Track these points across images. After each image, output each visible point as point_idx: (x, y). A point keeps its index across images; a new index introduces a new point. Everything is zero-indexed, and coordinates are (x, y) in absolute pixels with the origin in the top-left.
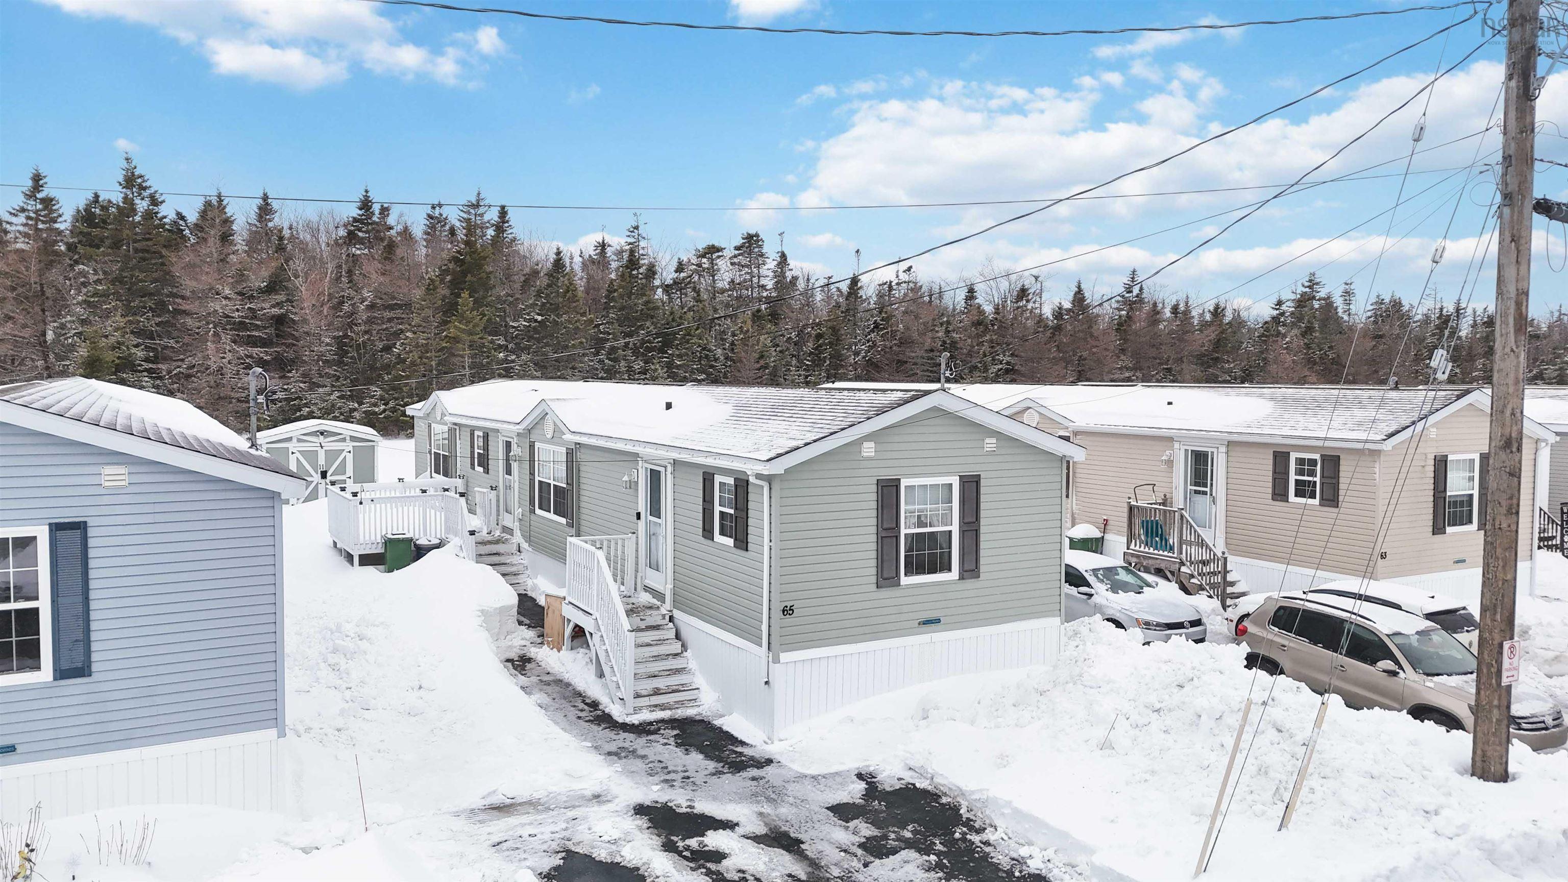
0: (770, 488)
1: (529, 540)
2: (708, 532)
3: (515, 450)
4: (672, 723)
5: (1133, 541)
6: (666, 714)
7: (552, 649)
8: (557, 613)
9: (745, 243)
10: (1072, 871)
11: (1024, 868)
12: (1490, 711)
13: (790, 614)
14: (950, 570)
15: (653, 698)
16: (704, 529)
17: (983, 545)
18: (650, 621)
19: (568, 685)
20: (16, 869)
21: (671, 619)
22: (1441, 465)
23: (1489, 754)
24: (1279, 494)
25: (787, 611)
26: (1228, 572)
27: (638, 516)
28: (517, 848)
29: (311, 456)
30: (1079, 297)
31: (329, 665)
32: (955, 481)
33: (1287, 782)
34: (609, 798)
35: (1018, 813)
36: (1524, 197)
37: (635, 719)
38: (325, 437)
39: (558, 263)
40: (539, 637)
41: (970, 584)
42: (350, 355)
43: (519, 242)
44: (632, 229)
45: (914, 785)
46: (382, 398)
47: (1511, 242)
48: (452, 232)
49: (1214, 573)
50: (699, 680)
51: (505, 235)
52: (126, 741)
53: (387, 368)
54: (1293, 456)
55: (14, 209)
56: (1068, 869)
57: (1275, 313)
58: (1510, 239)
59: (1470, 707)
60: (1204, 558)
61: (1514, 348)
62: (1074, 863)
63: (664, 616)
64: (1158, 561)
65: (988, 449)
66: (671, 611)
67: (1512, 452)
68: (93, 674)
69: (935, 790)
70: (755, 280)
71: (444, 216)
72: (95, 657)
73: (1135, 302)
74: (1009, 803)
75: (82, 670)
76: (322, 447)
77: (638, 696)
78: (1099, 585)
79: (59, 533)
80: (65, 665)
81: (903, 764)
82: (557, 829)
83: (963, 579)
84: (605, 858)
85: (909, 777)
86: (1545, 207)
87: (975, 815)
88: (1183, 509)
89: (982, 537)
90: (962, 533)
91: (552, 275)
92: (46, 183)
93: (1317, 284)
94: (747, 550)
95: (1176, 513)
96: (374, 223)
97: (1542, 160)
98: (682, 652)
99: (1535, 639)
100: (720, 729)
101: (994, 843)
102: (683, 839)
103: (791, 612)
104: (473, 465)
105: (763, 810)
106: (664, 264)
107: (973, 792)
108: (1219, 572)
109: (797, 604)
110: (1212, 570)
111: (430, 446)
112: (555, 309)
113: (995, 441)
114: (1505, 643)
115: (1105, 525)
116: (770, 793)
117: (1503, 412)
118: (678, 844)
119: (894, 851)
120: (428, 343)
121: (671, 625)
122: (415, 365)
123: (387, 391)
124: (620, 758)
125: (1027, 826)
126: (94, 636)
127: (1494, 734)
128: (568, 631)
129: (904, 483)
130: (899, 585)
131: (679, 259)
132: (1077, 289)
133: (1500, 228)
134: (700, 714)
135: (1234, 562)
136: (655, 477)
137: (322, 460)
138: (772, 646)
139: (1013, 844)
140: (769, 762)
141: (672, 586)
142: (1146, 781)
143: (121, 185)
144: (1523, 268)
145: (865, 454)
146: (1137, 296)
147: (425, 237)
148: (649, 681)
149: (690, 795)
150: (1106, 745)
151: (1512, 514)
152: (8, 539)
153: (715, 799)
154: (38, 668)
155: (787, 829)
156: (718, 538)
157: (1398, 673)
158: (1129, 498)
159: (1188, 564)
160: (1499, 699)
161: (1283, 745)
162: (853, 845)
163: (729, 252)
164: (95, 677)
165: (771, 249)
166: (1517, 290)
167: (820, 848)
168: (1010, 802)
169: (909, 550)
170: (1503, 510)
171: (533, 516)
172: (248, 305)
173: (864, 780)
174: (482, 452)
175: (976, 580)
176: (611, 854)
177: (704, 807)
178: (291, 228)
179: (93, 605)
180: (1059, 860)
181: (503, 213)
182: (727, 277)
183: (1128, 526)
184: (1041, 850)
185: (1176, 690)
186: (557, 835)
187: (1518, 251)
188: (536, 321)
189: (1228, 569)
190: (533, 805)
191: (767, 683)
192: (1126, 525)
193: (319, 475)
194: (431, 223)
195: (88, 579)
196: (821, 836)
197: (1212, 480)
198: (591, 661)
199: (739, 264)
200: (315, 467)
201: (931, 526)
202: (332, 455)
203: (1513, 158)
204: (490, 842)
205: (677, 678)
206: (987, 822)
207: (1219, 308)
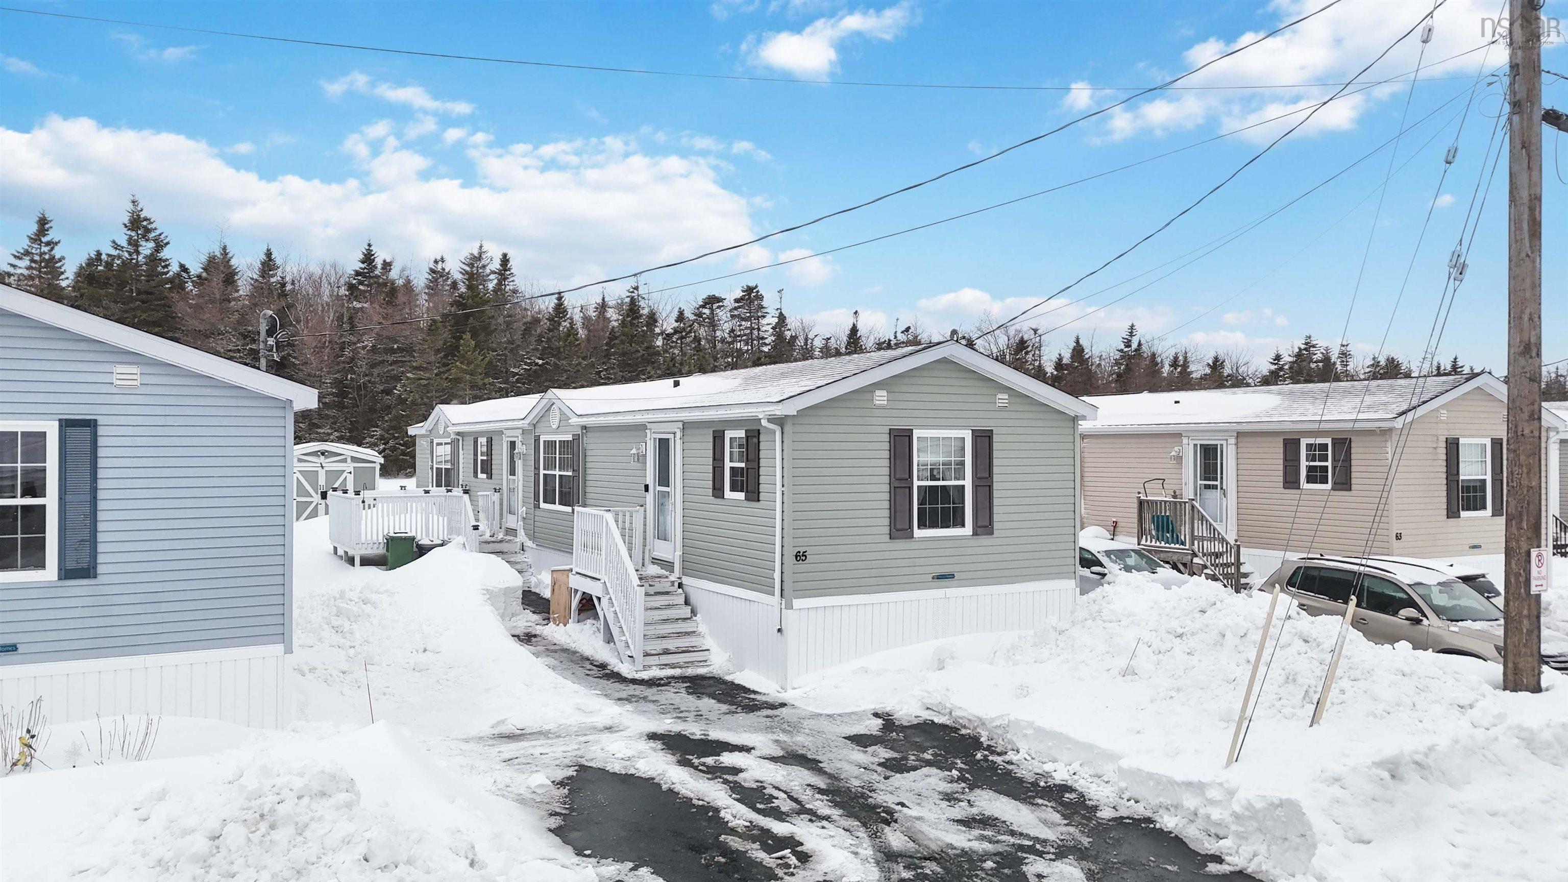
0: (782, 433)
1: (533, 537)
2: (718, 491)
3: (520, 448)
4: (683, 679)
5: (1144, 537)
6: (677, 672)
7: (558, 625)
8: (564, 588)
9: (745, 296)
10: (1099, 781)
11: (1049, 780)
12: (1520, 622)
13: (803, 560)
14: (963, 525)
15: (662, 657)
16: (714, 488)
17: (996, 502)
18: (658, 587)
19: (575, 652)
20: (16, 756)
21: (680, 586)
22: (1453, 447)
23: (1520, 666)
24: (1291, 481)
25: (800, 557)
26: (1241, 564)
27: (647, 488)
28: (528, 763)
29: (312, 476)
30: (1078, 351)
31: (333, 627)
32: (968, 435)
33: (1316, 687)
34: (621, 728)
35: (1042, 733)
36: (1532, 104)
37: (645, 675)
38: (326, 457)
39: (560, 309)
40: (544, 620)
41: (984, 540)
42: (350, 396)
43: (521, 295)
44: (632, 290)
45: (932, 721)
46: (382, 438)
47: (1522, 148)
48: (454, 285)
49: (1227, 565)
50: (709, 642)
51: (506, 283)
52: (130, 647)
53: (388, 408)
54: (1304, 442)
55: (18, 252)
56: (1095, 779)
57: (1273, 367)
58: (1521, 146)
59: (1497, 648)
60: (1217, 550)
61: (1529, 253)
62: (1100, 772)
63: (673, 583)
64: (1170, 555)
65: (1000, 405)
66: (680, 578)
67: (1531, 357)
68: (99, 577)
69: (954, 724)
70: (755, 332)
71: (447, 271)
72: (101, 559)
73: (1133, 357)
74: (1031, 724)
75: (88, 571)
76: (322, 467)
77: (647, 655)
78: (1112, 564)
79: (70, 430)
80: (70, 565)
81: (920, 703)
82: (569, 749)
83: (977, 535)
84: (620, 770)
85: (926, 715)
86: (1552, 117)
87: (996, 743)
88: (1193, 500)
89: (996, 494)
90: (976, 487)
91: (553, 320)
92: (51, 227)
93: (1314, 346)
94: (759, 500)
95: (1187, 504)
96: (377, 277)
97: (1548, 72)
98: (691, 617)
99: (1555, 613)
100: (732, 683)
101: (1017, 762)
102: (699, 758)
103: (804, 558)
104: (476, 473)
105: (778, 738)
106: (664, 315)
107: (993, 720)
108: (1233, 564)
109: (810, 551)
110: (1225, 562)
111: (432, 462)
112: (557, 353)
113: (1007, 397)
114: (1532, 550)
115: (1115, 527)
116: (785, 726)
117: (1521, 318)
118: (693, 761)
119: (915, 769)
120: (428, 384)
121: (680, 591)
122: (416, 405)
123: (387, 431)
124: (631, 702)
125: (1050, 744)
126: (101, 537)
127: (1525, 645)
128: (575, 603)
129: (916, 434)
130: (912, 537)
131: (680, 308)
132: (1075, 344)
133: (1510, 136)
134: (710, 672)
135: (1246, 554)
136: (664, 446)
137: (322, 481)
138: (785, 593)
139: (1036, 763)
140: (783, 705)
141: (681, 553)
142: (1172, 697)
143: (126, 226)
144: (1535, 174)
145: (877, 402)
146: (1136, 350)
147: (427, 291)
148: (659, 641)
149: (704, 727)
150: (1129, 672)
151: (1534, 420)
152: (17, 433)
153: (729, 730)
154: (43, 566)
155: (804, 752)
156: (728, 494)
157: (1422, 620)
158: (1139, 493)
159: (1201, 555)
160: (1529, 609)
161: (1310, 654)
162: (873, 764)
163: (729, 303)
164: (101, 579)
165: (770, 302)
166: (1530, 195)
167: (839, 766)
168: (1033, 723)
169: (921, 502)
170: (1525, 416)
171: (538, 512)
172: (250, 346)
173: (880, 718)
174: (485, 458)
175: (989, 536)
176: (625, 767)
177: (716, 734)
178: (293, 283)
179: (101, 505)
180: (1085, 772)
181: (505, 260)
182: (727, 327)
183: (1138, 521)
184: (1066, 766)
185: (1198, 615)
186: (569, 754)
187: (1529, 157)
188: (537, 364)
189: (1242, 561)
190: (543, 734)
191: (779, 630)
192: (1136, 520)
193: (319, 496)
194: (433, 277)
195: (97, 478)
196: (839, 757)
197: (1222, 473)
198: (599, 630)
199: (739, 316)
200: (315, 486)
201: (943, 480)
202: (333, 475)
203: (1520, 67)
204: (501, 758)
205: (685, 640)
206: (1009, 747)
207: (1218, 361)
